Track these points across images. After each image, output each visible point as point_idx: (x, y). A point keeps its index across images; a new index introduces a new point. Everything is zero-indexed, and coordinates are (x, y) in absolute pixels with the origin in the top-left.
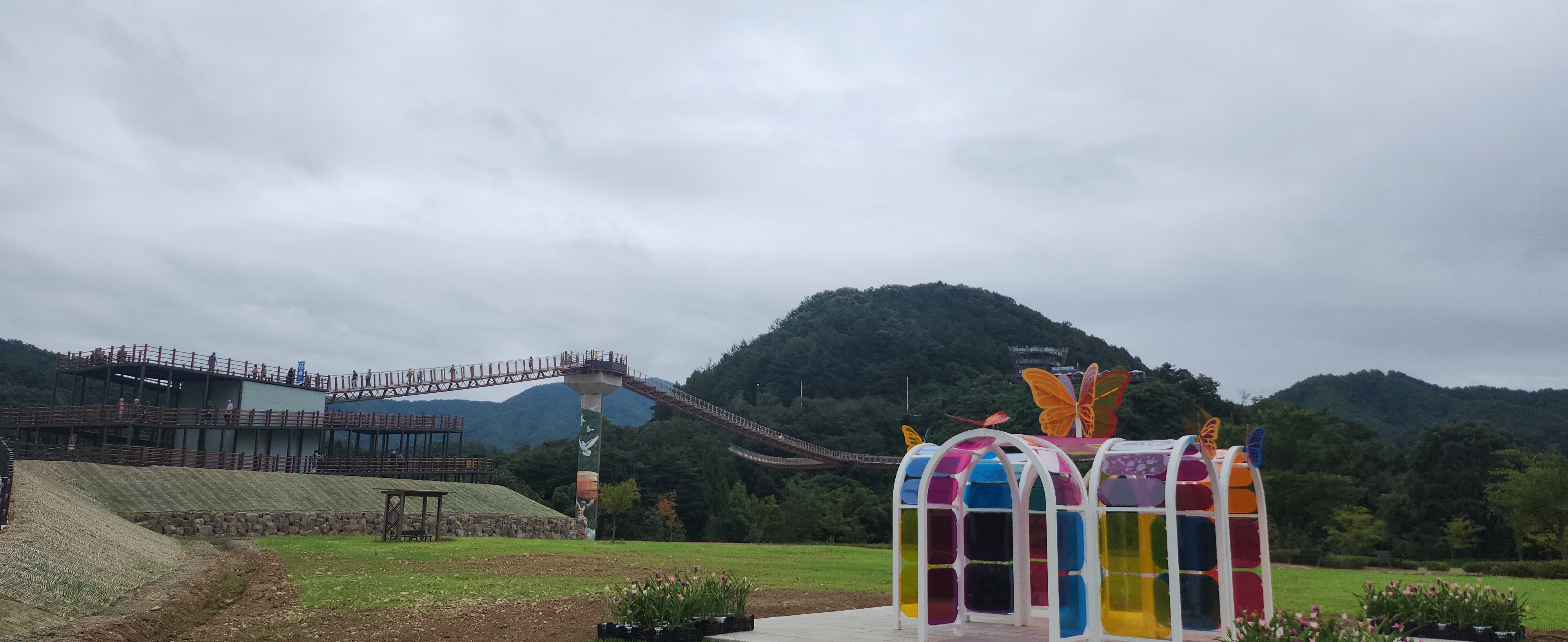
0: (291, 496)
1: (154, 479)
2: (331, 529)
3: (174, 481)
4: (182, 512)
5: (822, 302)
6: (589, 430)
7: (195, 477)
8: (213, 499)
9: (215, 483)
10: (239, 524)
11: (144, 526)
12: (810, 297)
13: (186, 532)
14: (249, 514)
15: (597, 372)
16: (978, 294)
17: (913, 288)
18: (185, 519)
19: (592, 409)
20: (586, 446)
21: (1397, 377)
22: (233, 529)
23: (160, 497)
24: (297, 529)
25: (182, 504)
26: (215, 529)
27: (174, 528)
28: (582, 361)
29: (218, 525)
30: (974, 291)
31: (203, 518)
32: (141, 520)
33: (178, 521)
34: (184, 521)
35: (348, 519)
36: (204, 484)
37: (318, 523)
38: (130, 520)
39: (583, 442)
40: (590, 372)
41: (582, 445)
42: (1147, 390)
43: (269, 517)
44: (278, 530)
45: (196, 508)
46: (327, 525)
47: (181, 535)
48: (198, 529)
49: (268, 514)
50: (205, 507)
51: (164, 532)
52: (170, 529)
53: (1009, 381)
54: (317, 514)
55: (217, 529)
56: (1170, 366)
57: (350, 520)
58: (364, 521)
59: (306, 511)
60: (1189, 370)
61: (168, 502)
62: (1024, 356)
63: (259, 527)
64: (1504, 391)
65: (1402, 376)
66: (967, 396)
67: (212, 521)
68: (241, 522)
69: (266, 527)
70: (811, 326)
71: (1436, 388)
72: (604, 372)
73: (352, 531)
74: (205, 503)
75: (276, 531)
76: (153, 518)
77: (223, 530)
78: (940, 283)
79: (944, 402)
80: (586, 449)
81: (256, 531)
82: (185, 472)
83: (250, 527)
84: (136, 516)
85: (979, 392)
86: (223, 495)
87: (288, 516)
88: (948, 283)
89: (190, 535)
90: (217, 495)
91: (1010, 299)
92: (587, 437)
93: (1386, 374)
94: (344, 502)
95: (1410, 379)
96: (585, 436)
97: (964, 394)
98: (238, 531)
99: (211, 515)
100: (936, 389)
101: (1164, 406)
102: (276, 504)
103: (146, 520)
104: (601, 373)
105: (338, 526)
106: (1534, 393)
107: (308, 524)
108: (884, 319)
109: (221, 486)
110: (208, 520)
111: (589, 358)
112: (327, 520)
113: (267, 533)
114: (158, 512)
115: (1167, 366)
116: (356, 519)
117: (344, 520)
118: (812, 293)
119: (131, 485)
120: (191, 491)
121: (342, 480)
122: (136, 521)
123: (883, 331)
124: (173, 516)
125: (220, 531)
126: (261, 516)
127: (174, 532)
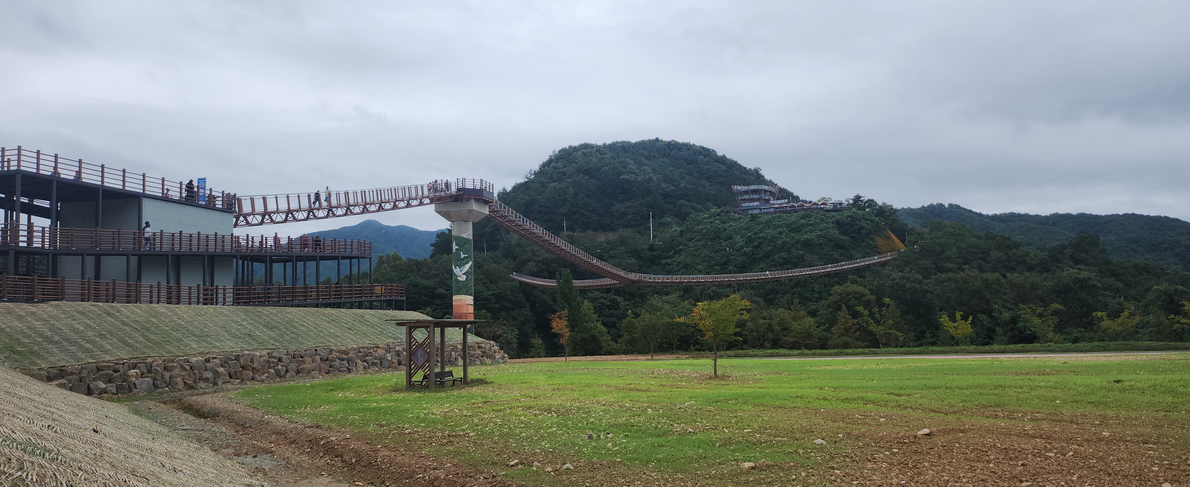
0: (230, 334)
1: (58, 319)
2: (287, 371)
3: (86, 321)
4: (109, 361)
5: (570, 155)
6: (463, 256)
7: (109, 314)
8: (142, 342)
9: (137, 321)
10: (183, 373)
11: (60, 386)
12: (557, 151)
13: (119, 389)
14: (194, 360)
15: (469, 200)
16: (687, 147)
17: (636, 144)
18: (116, 371)
19: (464, 236)
20: (461, 271)
21: (955, 209)
22: (179, 379)
23: (74, 343)
24: (251, 374)
25: (106, 352)
26: (156, 382)
27: (103, 386)
28: (454, 189)
29: (158, 377)
30: (684, 145)
31: (139, 368)
32: (56, 378)
33: (107, 374)
34: (115, 375)
35: (302, 357)
36: (124, 323)
37: (272, 365)
38: (40, 378)
39: (457, 267)
40: (462, 200)
41: (457, 271)
42: (848, 216)
43: (218, 361)
44: (230, 377)
45: (124, 354)
46: (282, 366)
47: (113, 394)
48: (134, 384)
49: (215, 358)
50: (136, 354)
51: (89, 392)
52: (98, 388)
53: (735, 213)
54: (268, 354)
55: (158, 383)
56: (861, 197)
57: (305, 358)
58: (318, 358)
59: (254, 350)
60: (875, 200)
61: (87, 350)
62: (746, 192)
63: (209, 375)
64: (1026, 216)
65: (958, 207)
66: (702, 227)
67: (149, 372)
68: (186, 370)
69: (216, 373)
70: (564, 174)
71: (980, 215)
72: (475, 199)
73: (309, 372)
74: (135, 349)
75: (228, 378)
76: (72, 373)
77: (165, 382)
78: (657, 139)
79: (681, 232)
80: (460, 274)
81: (207, 380)
82: (95, 309)
83: (198, 376)
84: (48, 372)
85: (711, 223)
86: (152, 337)
87: (237, 358)
88: (664, 140)
89: (126, 393)
90: (144, 336)
91: (713, 150)
92: (461, 263)
93: (947, 206)
94: (288, 338)
95: (964, 209)
96: (459, 262)
97: (698, 225)
98: (185, 382)
99: (148, 363)
100: (671, 222)
101: (862, 228)
102: (218, 344)
103: (63, 377)
104: (473, 201)
105: (293, 366)
106: (1046, 216)
107: (263, 367)
108: (625, 167)
109: (146, 325)
110: (145, 371)
111: (460, 186)
112: (280, 360)
113: (220, 383)
114: (76, 365)
115: (858, 198)
116: (311, 356)
117: (298, 357)
118: (558, 148)
119: (29, 328)
120: (110, 333)
121: (274, 311)
122: (49, 379)
123: (625, 176)
124: (99, 369)
125: (161, 384)
126: (208, 361)
127: (104, 391)
